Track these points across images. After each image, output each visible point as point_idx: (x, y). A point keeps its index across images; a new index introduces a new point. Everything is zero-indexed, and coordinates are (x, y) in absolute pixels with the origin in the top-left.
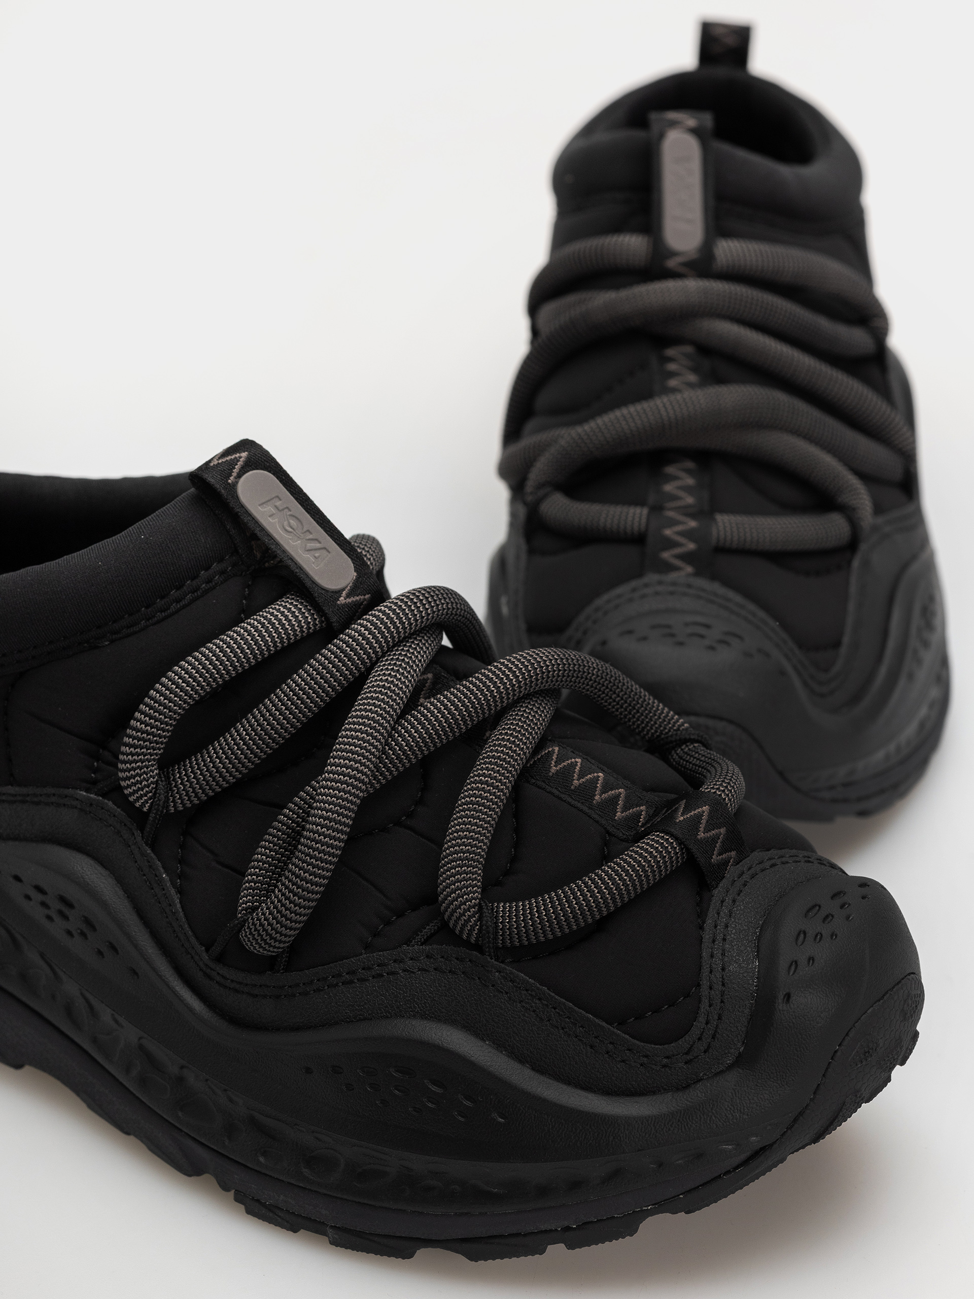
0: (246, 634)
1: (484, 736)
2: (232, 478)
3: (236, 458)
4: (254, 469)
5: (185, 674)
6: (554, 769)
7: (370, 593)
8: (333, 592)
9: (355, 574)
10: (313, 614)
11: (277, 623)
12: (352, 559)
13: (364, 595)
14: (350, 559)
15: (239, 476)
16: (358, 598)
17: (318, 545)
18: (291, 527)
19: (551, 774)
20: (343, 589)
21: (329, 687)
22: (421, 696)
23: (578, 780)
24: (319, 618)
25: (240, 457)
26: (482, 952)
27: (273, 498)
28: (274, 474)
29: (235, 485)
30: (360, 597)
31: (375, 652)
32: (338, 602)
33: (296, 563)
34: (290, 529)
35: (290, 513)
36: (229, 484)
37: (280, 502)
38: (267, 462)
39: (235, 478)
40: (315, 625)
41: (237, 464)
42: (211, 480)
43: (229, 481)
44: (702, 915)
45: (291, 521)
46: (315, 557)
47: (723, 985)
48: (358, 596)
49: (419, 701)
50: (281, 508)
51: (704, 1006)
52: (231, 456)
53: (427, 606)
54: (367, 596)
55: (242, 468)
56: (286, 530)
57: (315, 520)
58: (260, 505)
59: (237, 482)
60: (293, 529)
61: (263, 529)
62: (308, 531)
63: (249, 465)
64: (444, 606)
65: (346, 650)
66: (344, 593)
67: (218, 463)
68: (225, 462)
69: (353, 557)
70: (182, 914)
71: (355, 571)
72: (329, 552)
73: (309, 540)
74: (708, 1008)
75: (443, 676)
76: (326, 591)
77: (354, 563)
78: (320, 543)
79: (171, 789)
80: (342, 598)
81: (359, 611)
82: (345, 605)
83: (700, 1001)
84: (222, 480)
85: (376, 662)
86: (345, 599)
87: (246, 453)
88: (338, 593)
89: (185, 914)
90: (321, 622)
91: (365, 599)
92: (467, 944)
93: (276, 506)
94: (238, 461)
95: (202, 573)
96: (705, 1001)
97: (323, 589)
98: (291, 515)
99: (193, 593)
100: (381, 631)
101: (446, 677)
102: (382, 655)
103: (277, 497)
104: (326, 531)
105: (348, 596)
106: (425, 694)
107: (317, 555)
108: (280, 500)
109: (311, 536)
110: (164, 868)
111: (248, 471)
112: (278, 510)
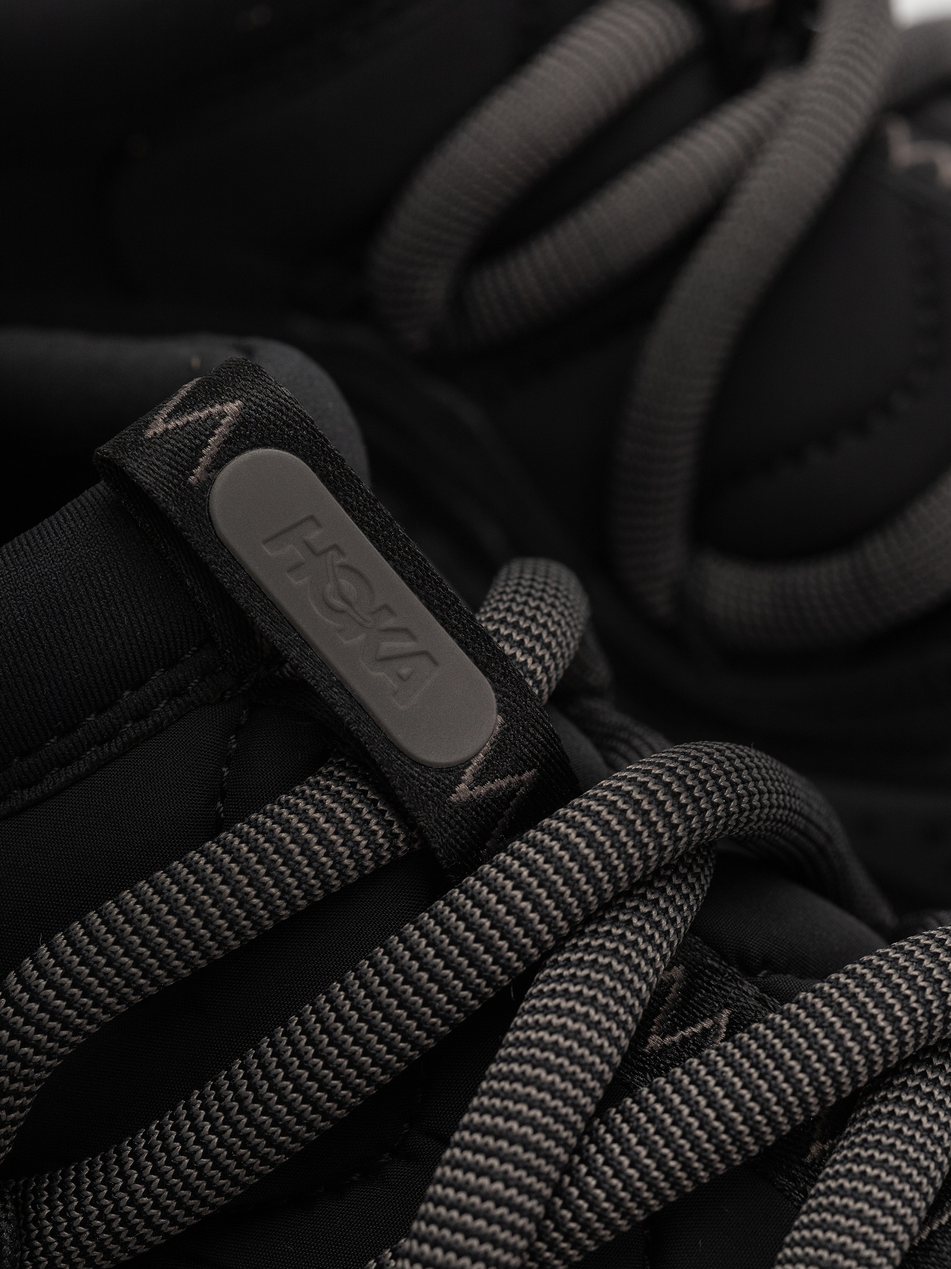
0: (219, 879)
1: (805, 1156)
2: (198, 470)
3: (210, 415)
4: (255, 446)
5: (63, 976)
7: (535, 766)
8: (441, 770)
9: (500, 719)
10: (390, 823)
11: (298, 850)
12: (492, 680)
13: (520, 774)
14: (486, 681)
15: (218, 463)
16: (503, 783)
17: (409, 645)
18: (344, 599)
20: (468, 763)
21: (418, 1028)
22: (654, 1028)
24: (406, 833)
25: (223, 415)
27: (301, 523)
28: (305, 458)
29: (207, 485)
30: (509, 778)
31: (537, 942)
32: (453, 798)
33: (350, 695)
34: (338, 603)
35: (343, 560)
36: (190, 486)
37: (318, 532)
38: (288, 426)
39: (208, 470)
40: (394, 849)
41: (213, 435)
42: (146, 479)
43: (192, 479)
45: (344, 582)
46: (400, 677)
48: (502, 778)
49: (647, 1043)
50: (319, 548)
52: (200, 410)
53: (675, 819)
54: (527, 775)
55: (225, 442)
56: (330, 607)
57: (403, 578)
58: (265, 542)
59: (211, 481)
60: (349, 603)
61: (271, 605)
62: (386, 607)
63: (245, 436)
64: (720, 811)
65: (466, 939)
66: (469, 770)
67: (166, 431)
68: (182, 428)
69: (496, 676)
71: (500, 711)
72: (435, 663)
73: (387, 630)
75: (711, 967)
76: (426, 767)
77: (496, 690)
78: (414, 638)
79: (29, 1242)
80: (462, 786)
81: (506, 813)
82: (472, 804)
84: (174, 476)
85: (539, 966)
86: (471, 789)
87: (238, 402)
88: (455, 771)
90: (408, 841)
91: (521, 783)
93: (308, 545)
94: (216, 425)
95: (127, 693)
97: (416, 763)
98: (343, 566)
99: (101, 744)
100: (556, 891)
101: (717, 970)
102: (555, 947)
103: (312, 518)
104: (429, 606)
105: (479, 779)
106: (661, 1022)
107: (404, 671)
108: (319, 525)
109: (391, 622)
111: (243, 451)
112: (313, 551)
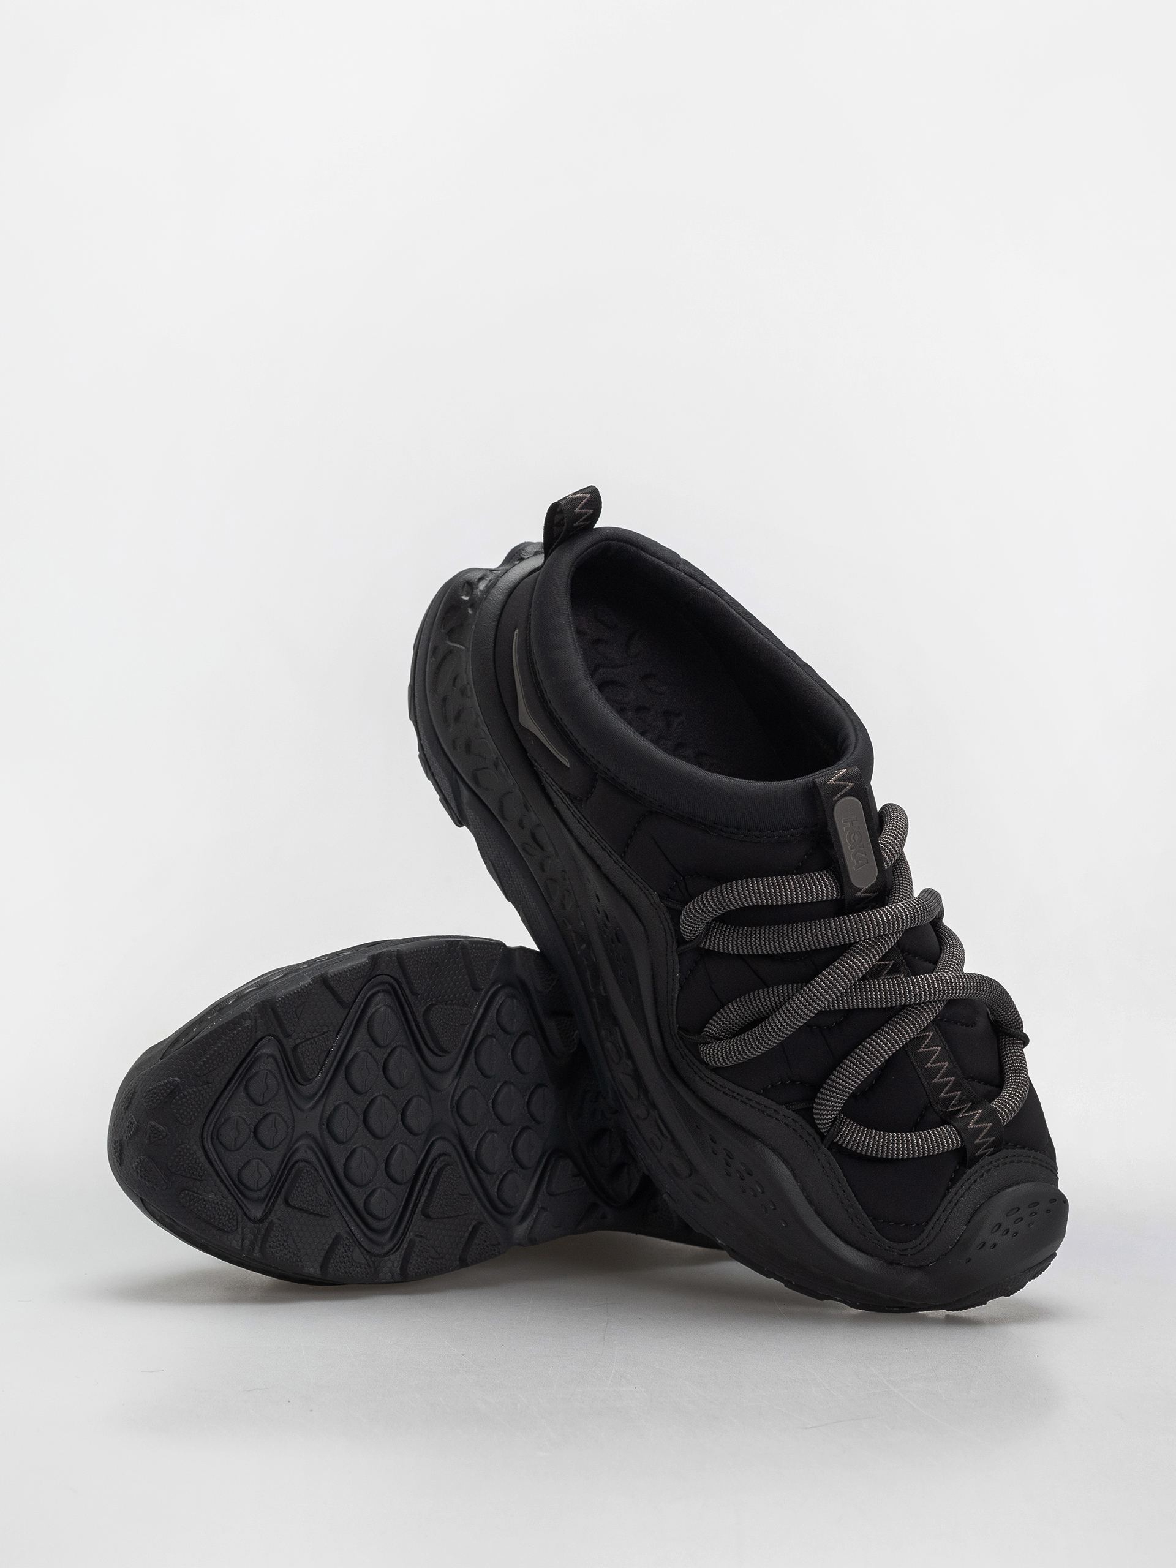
2: (836, 797)
3: (845, 785)
4: (852, 796)
6: (921, 1050)
8: (856, 886)
10: (838, 894)
15: (841, 797)
17: (864, 857)
18: (854, 839)
19: (919, 1051)
20: (863, 888)
23: (931, 1064)
24: (841, 898)
25: (848, 785)
26: (822, 1140)
28: (862, 804)
29: (835, 802)
32: (855, 894)
33: (844, 862)
37: (856, 822)
39: (838, 798)
40: (836, 902)
41: (843, 790)
42: (822, 793)
43: (833, 804)
44: (954, 1181)
45: (856, 836)
47: (940, 1230)
48: (870, 896)
50: (855, 825)
51: (924, 1235)
52: (843, 782)
55: (845, 793)
56: (850, 840)
57: (871, 841)
59: (837, 801)
60: (855, 841)
62: (863, 845)
63: (851, 793)
66: (862, 890)
69: (881, 872)
70: (676, 1001)
72: (868, 863)
74: (925, 1237)
76: (852, 886)
78: (866, 855)
80: (859, 893)
82: (859, 898)
83: (923, 1232)
84: (830, 795)
86: (860, 895)
87: (853, 783)
88: (859, 889)
89: (678, 1001)
90: (841, 900)
92: (818, 1131)
93: (852, 823)
94: (845, 787)
96: (926, 1233)
97: (852, 882)
98: (858, 832)
103: (857, 819)
105: (863, 893)
107: (860, 861)
110: (680, 971)
111: (849, 796)
